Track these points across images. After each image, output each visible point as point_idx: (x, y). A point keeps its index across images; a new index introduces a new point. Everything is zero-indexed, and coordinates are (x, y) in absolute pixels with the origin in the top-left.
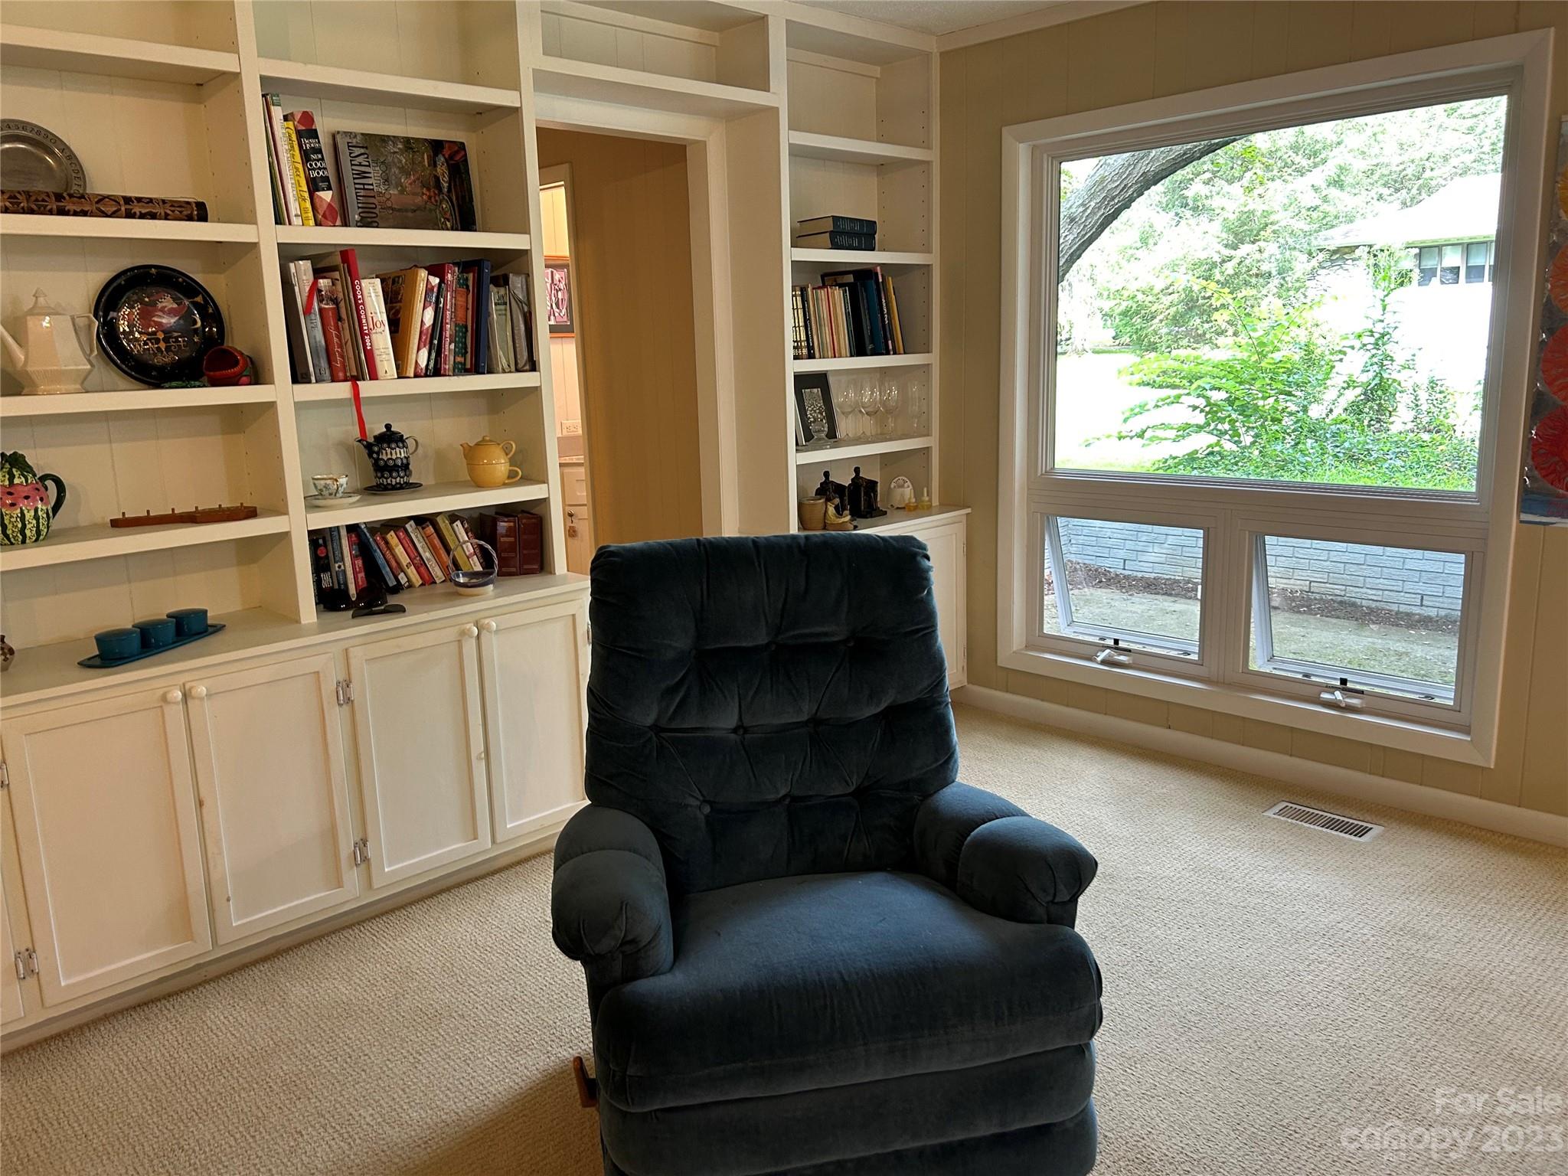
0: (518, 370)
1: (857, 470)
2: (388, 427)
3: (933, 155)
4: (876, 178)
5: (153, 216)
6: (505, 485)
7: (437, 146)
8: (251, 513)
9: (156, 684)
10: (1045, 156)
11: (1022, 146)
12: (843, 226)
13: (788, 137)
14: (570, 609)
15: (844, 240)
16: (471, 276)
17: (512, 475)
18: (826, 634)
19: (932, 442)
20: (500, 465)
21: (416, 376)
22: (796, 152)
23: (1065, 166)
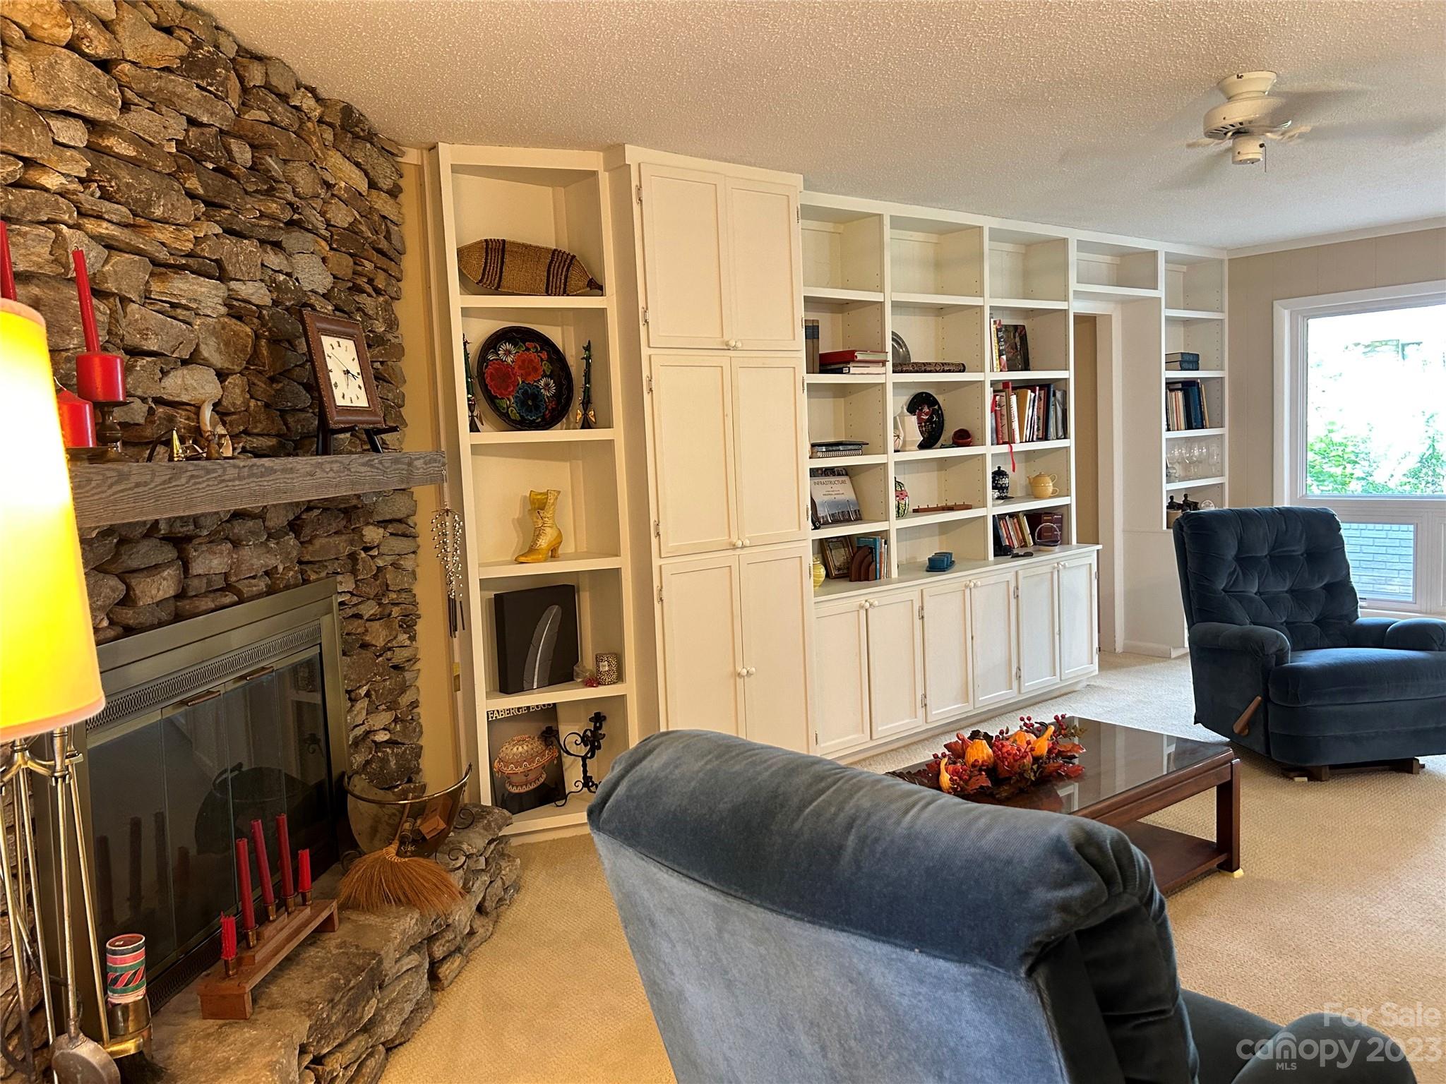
0: (1057, 439)
1: (1186, 496)
2: (999, 468)
3: (1224, 316)
4: (1182, 329)
5: (949, 371)
6: (1051, 497)
7: (1016, 327)
8: (968, 507)
9: (963, 579)
10: (1300, 317)
11: (1286, 311)
12: (1187, 358)
13: (1166, 312)
14: (1086, 561)
15: (1185, 365)
16: (1043, 392)
17: (1054, 491)
18: (1294, 551)
19: (1225, 480)
20: (1050, 487)
21: (1026, 442)
22: (1168, 318)
23: (1311, 322)
